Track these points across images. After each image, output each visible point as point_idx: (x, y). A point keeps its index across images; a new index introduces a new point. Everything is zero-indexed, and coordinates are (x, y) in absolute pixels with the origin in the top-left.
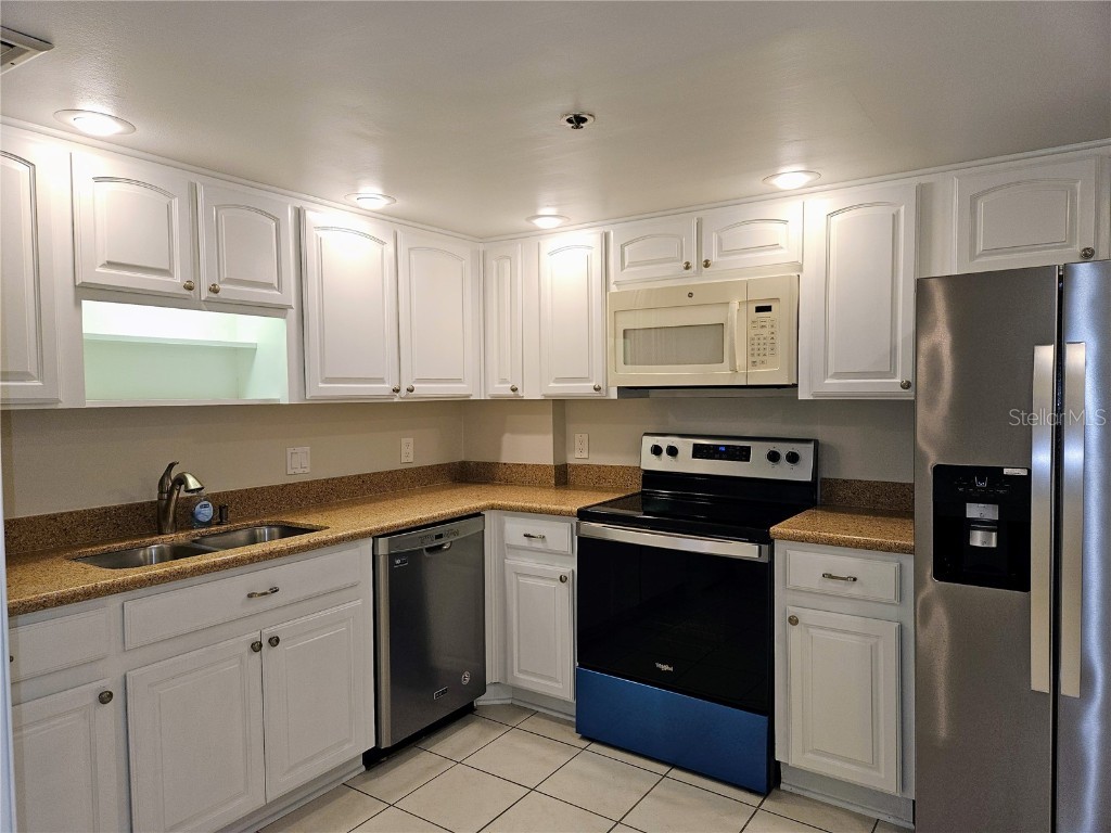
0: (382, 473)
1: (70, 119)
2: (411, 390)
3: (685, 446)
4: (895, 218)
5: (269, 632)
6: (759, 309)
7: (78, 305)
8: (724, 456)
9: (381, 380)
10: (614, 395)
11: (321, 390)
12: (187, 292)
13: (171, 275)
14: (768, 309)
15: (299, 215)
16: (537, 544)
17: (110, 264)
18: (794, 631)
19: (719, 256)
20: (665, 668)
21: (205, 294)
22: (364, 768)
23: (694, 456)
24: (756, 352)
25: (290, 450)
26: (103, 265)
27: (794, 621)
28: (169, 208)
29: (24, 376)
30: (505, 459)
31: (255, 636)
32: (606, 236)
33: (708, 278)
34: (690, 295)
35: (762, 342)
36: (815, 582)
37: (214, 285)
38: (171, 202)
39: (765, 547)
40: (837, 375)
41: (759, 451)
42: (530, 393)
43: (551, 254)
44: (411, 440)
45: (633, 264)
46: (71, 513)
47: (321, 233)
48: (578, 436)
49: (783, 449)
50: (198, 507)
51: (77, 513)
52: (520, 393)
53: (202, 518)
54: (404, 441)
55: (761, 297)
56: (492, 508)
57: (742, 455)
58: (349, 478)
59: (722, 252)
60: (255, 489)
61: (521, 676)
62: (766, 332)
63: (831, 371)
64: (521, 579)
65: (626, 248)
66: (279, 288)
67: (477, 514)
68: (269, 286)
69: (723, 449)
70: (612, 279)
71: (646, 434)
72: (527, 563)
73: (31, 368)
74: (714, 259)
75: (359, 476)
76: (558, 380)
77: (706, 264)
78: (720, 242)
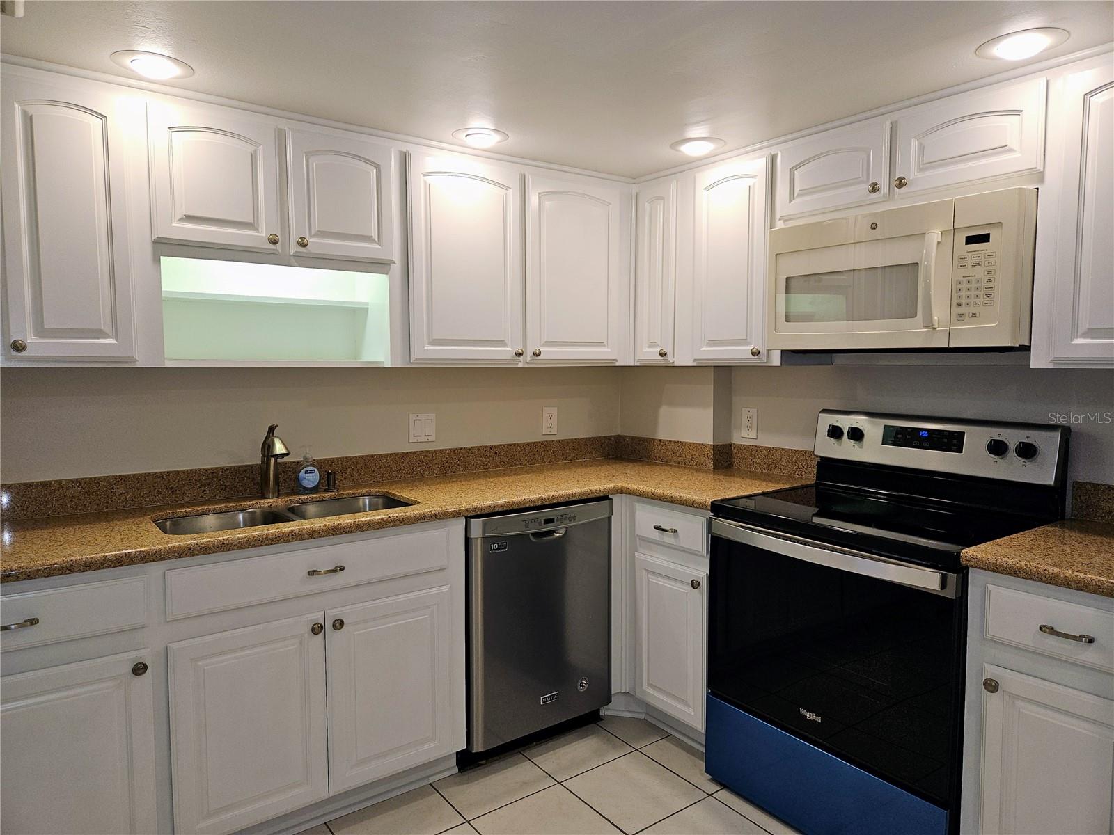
0: (518, 445)
1: (126, 61)
2: (537, 354)
3: (873, 429)
5: (333, 614)
6: (971, 240)
7: (157, 261)
8: (925, 444)
9: (501, 343)
10: (776, 360)
11: (427, 352)
12: (272, 247)
13: (257, 229)
14: (985, 238)
15: (404, 160)
16: (668, 539)
17: (189, 218)
18: (993, 700)
19: (921, 170)
21: (294, 248)
22: (456, 770)
23: (885, 443)
24: (964, 301)
25: (413, 417)
26: (181, 220)
27: (991, 686)
28: (253, 157)
29: (98, 333)
30: (662, 434)
31: (318, 617)
32: (772, 160)
33: (902, 200)
34: (874, 226)
35: (974, 285)
37: (303, 238)
38: (255, 151)
39: (952, 577)
40: (1091, 333)
41: (976, 439)
42: (682, 358)
43: (708, 189)
44: (554, 410)
45: (804, 193)
46: (178, 472)
47: (429, 179)
48: (745, 411)
49: (1013, 438)
50: (303, 471)
51: (183, 472)
52: (670, 358)
53: (306, 484)
54: (547, 411)
55: (973, 222)
56: (621, 491)
57: (952, 443)
58: (479, 448)
59: (924, 166)
60: (372, 456)
61: (651, 691)
62: (980, 272)
63: (1084, 325)
64: (653, 579)
65: (796, 173)
66: (379, 242)
67: (604, 498)
68: (369, 239)
69: (925, 434)
70: (779, 213)
71: (824, 411)
72: (659, 560)
73: (105, 325)
74: (912, 174)
75: (491, 447)
76: (712, 343)
77: (901, 183)
78: (922, 149)
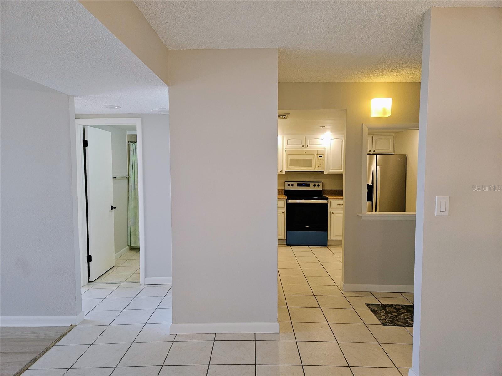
3: (295, 184)
4: (342, 142)
6: (320, 156)
8: (304, 186)
10: (284, 173)
14: (321, 156)
18: (332, 215)
20: (308, 227)
23: (298, 186)
24: (319, 165)
27: (333, 213)
32: (283, 138)
33: (308, 149)
34: (306, 152)
35: (320, 163)
36: (336, 206)
39: (326, 201)
40: (332, 169)
41: (312, 185)
45: (289, 144)
49: (317, 184)
55: (320, 154)
57: (308, 185)
59: (310, 144)
62: (321, 161)
63: (331, 169)
65: (288, 141)
70: (284, 147)
71: (286, 182)
74: (308, 145)
77: (307, 146)
78: (310, 142)
